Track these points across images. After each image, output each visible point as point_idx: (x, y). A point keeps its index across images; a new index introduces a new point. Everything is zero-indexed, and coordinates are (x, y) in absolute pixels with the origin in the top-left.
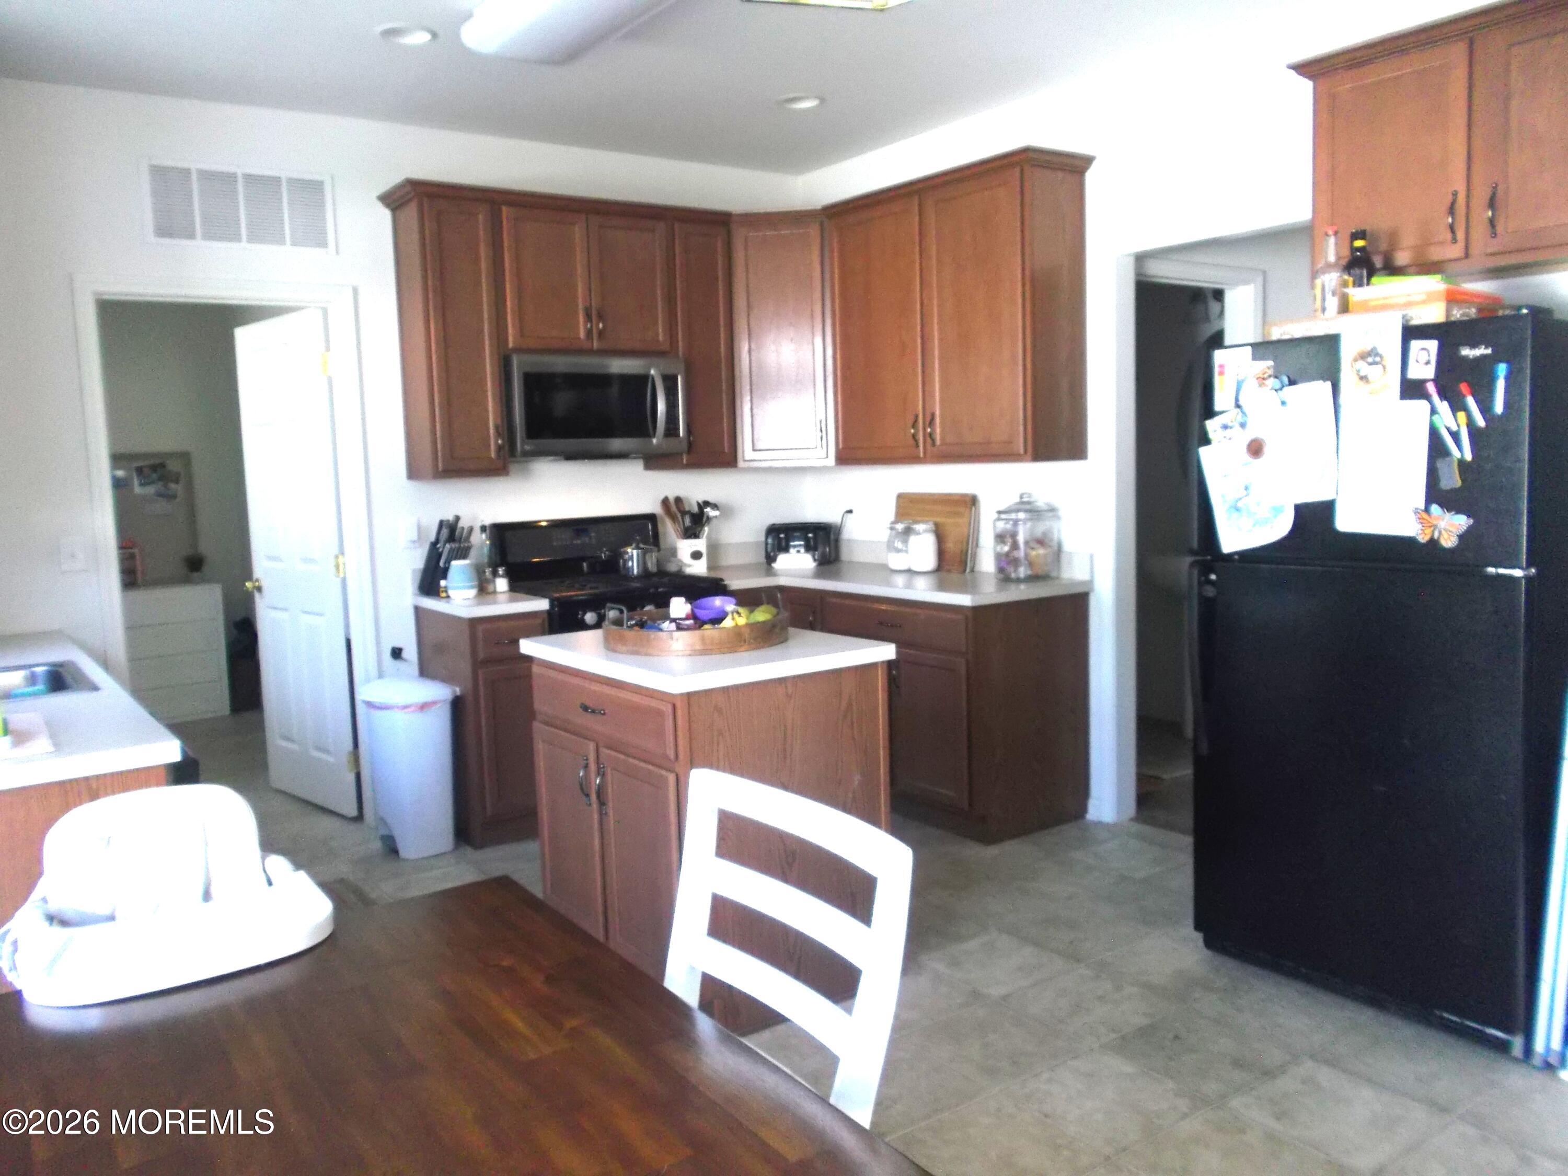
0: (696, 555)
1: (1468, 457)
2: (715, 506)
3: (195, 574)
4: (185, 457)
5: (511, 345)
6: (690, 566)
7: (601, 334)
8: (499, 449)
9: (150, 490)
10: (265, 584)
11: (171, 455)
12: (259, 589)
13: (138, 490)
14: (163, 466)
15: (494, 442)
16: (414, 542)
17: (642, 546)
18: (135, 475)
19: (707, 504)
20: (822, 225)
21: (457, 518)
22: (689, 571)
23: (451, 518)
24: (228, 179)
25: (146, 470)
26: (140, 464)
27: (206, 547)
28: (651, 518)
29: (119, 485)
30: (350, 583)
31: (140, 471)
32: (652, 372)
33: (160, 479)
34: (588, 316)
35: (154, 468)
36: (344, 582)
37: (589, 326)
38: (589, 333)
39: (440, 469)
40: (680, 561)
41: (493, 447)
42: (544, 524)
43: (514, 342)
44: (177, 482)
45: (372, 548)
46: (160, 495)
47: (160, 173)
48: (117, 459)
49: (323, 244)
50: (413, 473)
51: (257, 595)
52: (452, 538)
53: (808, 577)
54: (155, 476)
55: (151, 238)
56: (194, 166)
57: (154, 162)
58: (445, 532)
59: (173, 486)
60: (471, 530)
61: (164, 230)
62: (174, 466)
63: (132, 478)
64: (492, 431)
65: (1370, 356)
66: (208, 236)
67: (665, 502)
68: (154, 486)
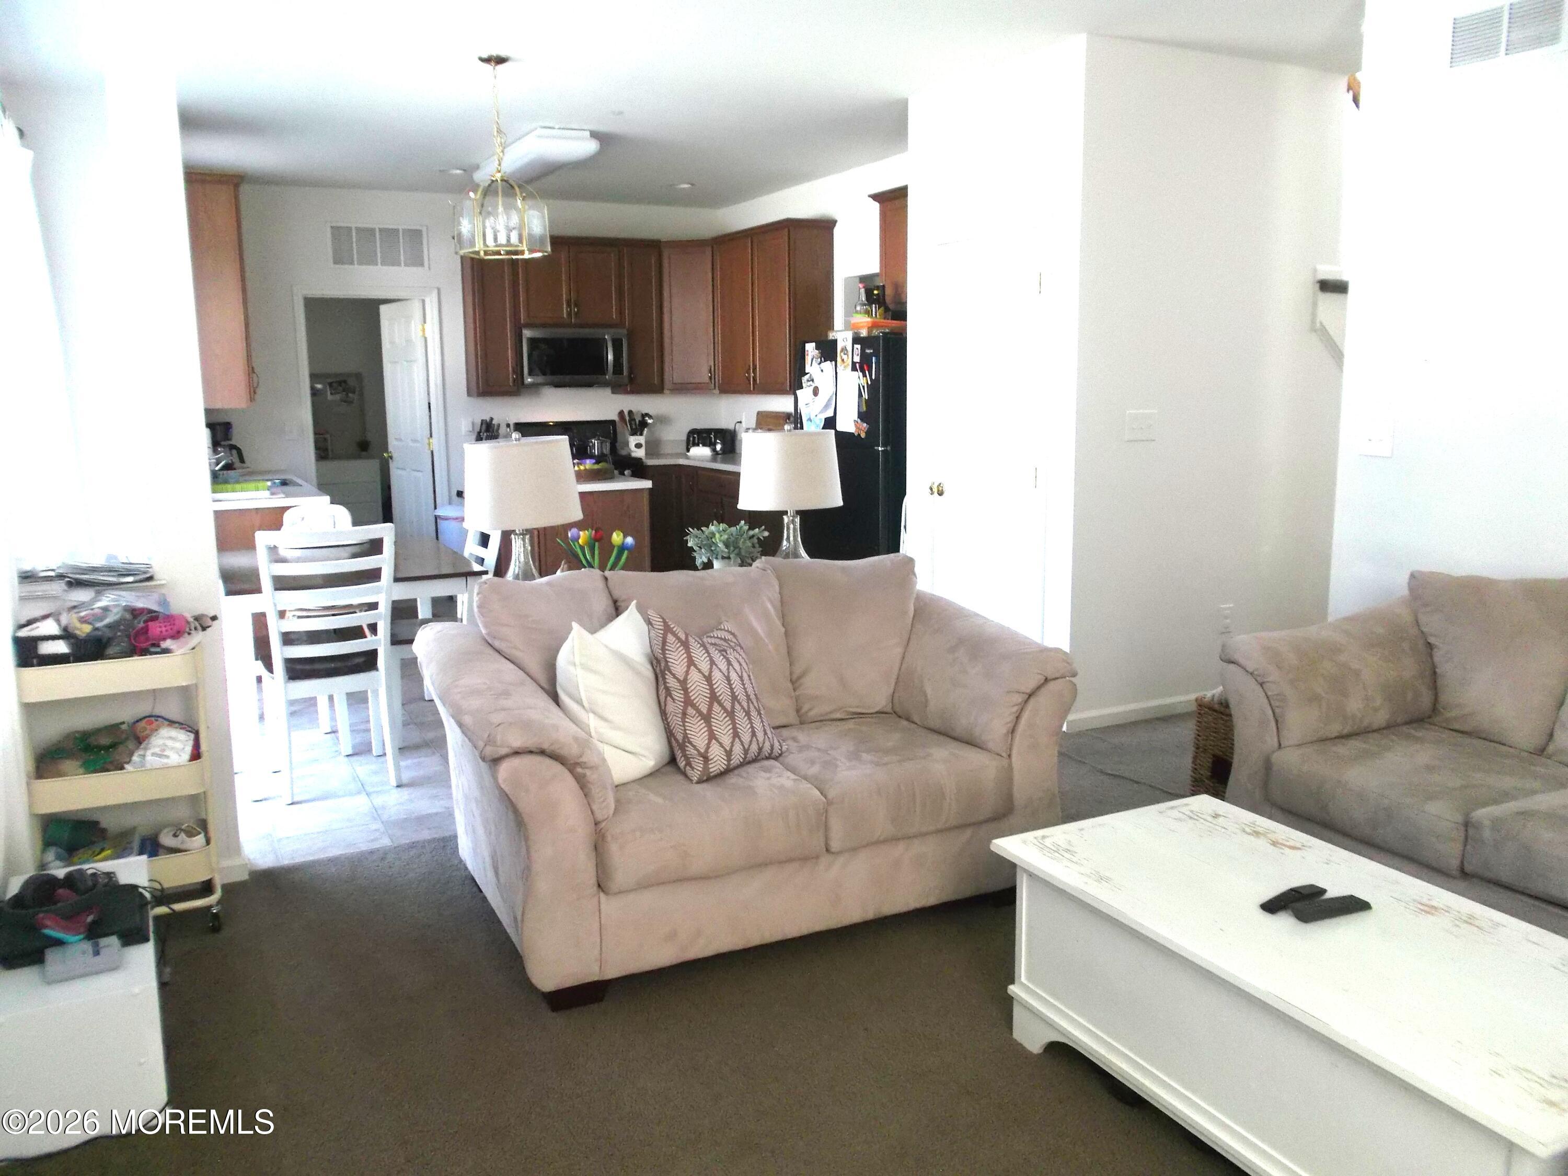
0: (638, 446)
1: (867, 398)
2: (650, 417)
3: (364, 453)
4: (358, 376)
5: (522, 322)
6: (635, 452)
7: (576, 314)
8: (514, 380)
9: (338, 397)
10: (395, 455)
11: (349, 375)
12: (391, 458)
13: (330, 397)
14: (345, 382)
15: (512, 377)
16: (471, 432)
17: (601, 438)
18: (328, 387)
19: (647, 415)
20: (712, 247)
21: (492, 419)
22: (634, 455)
23: (488, 418)
24: (371, 231)
25: (334, 385)
26: (329, 380)
27: (370, 437)
28: (613, 422)
29: (314, 393)
30: (435, 454)
31: (331, 384)
32: (606, 337)
33: (344, 391)
34: (569, 305)
35: (340, 383)
36: (432, 452)
37: (569, 310)
38: (569, 314)
39: (481, 391)
40: (630, 449)
41: (511, 379)
42: (551, 424)
43: (524, 320)
44: (354, 392)
45: (446, 435)
46: (342, 400)
47: (336, 231)
48: (314, 377)
49: (422, 265)
50: (469, 394)
51: (390, 460)
52: (488, 430)
53: (707, 461)
54: (341, 388)
55: (332, 265)
56: (353, 226)
57: (334, 224)
58: (484, 427)
59: (350, 395)
60: (499, 425)
61: (338, 260)
62: (352, 382)
63: (326, 391)
64: (510, 369)
65: (844, 350)
66: (360, 263)
67: (621, 413)
68: (340, 395)
